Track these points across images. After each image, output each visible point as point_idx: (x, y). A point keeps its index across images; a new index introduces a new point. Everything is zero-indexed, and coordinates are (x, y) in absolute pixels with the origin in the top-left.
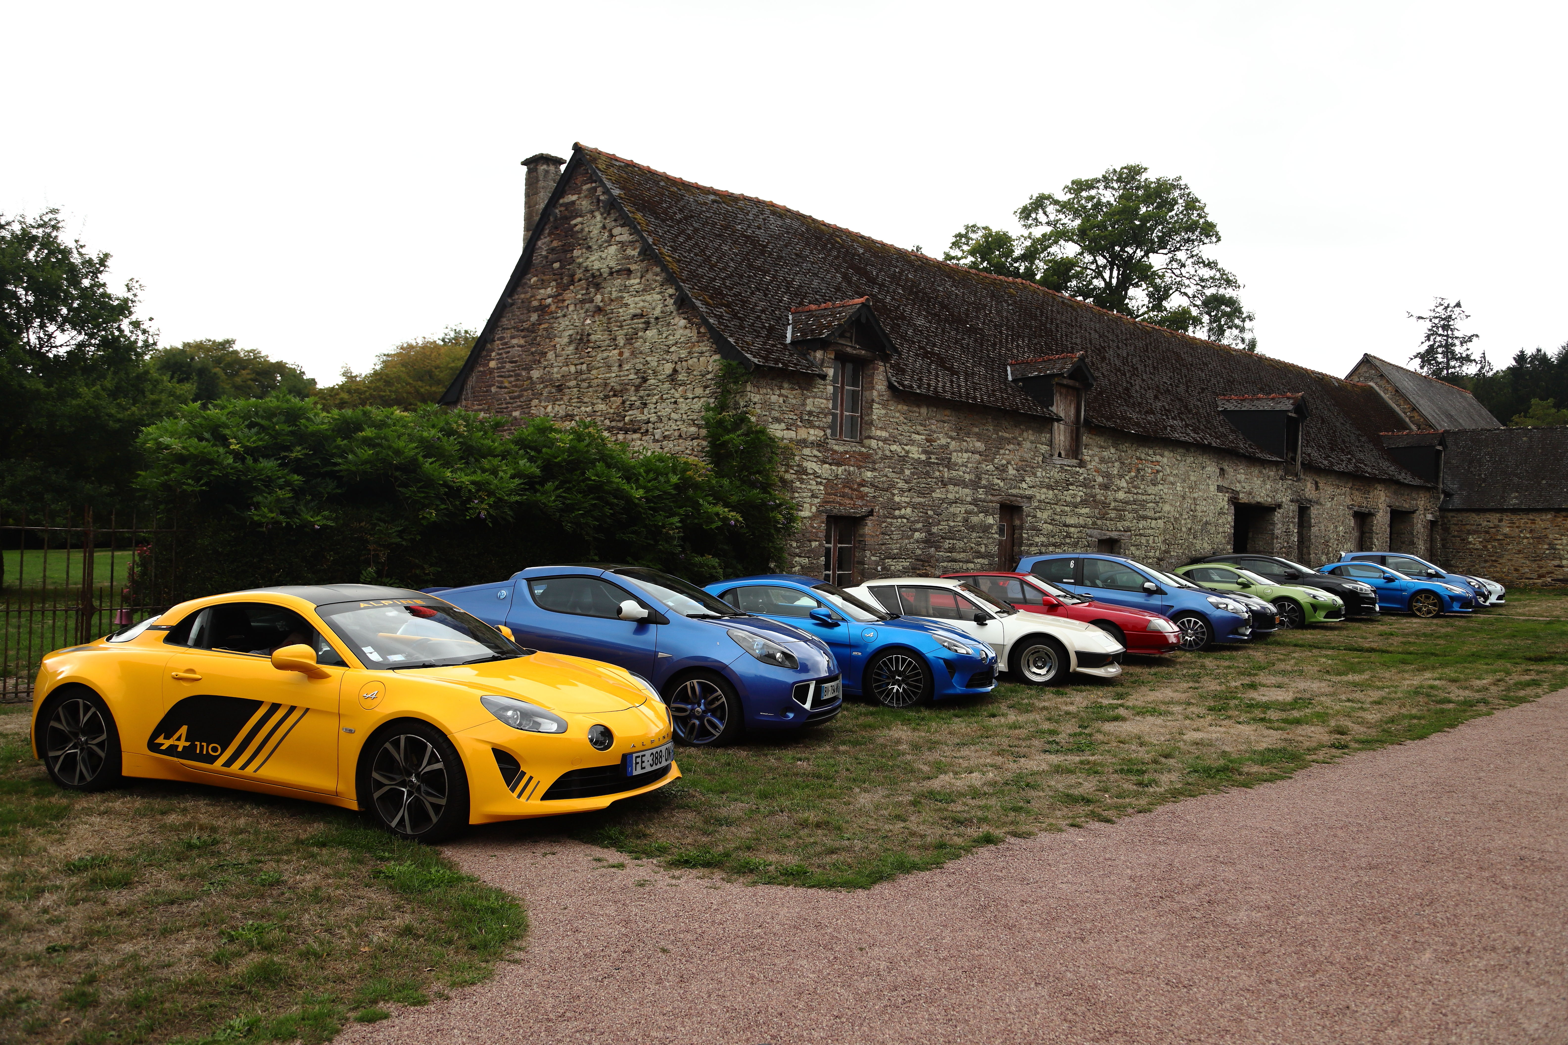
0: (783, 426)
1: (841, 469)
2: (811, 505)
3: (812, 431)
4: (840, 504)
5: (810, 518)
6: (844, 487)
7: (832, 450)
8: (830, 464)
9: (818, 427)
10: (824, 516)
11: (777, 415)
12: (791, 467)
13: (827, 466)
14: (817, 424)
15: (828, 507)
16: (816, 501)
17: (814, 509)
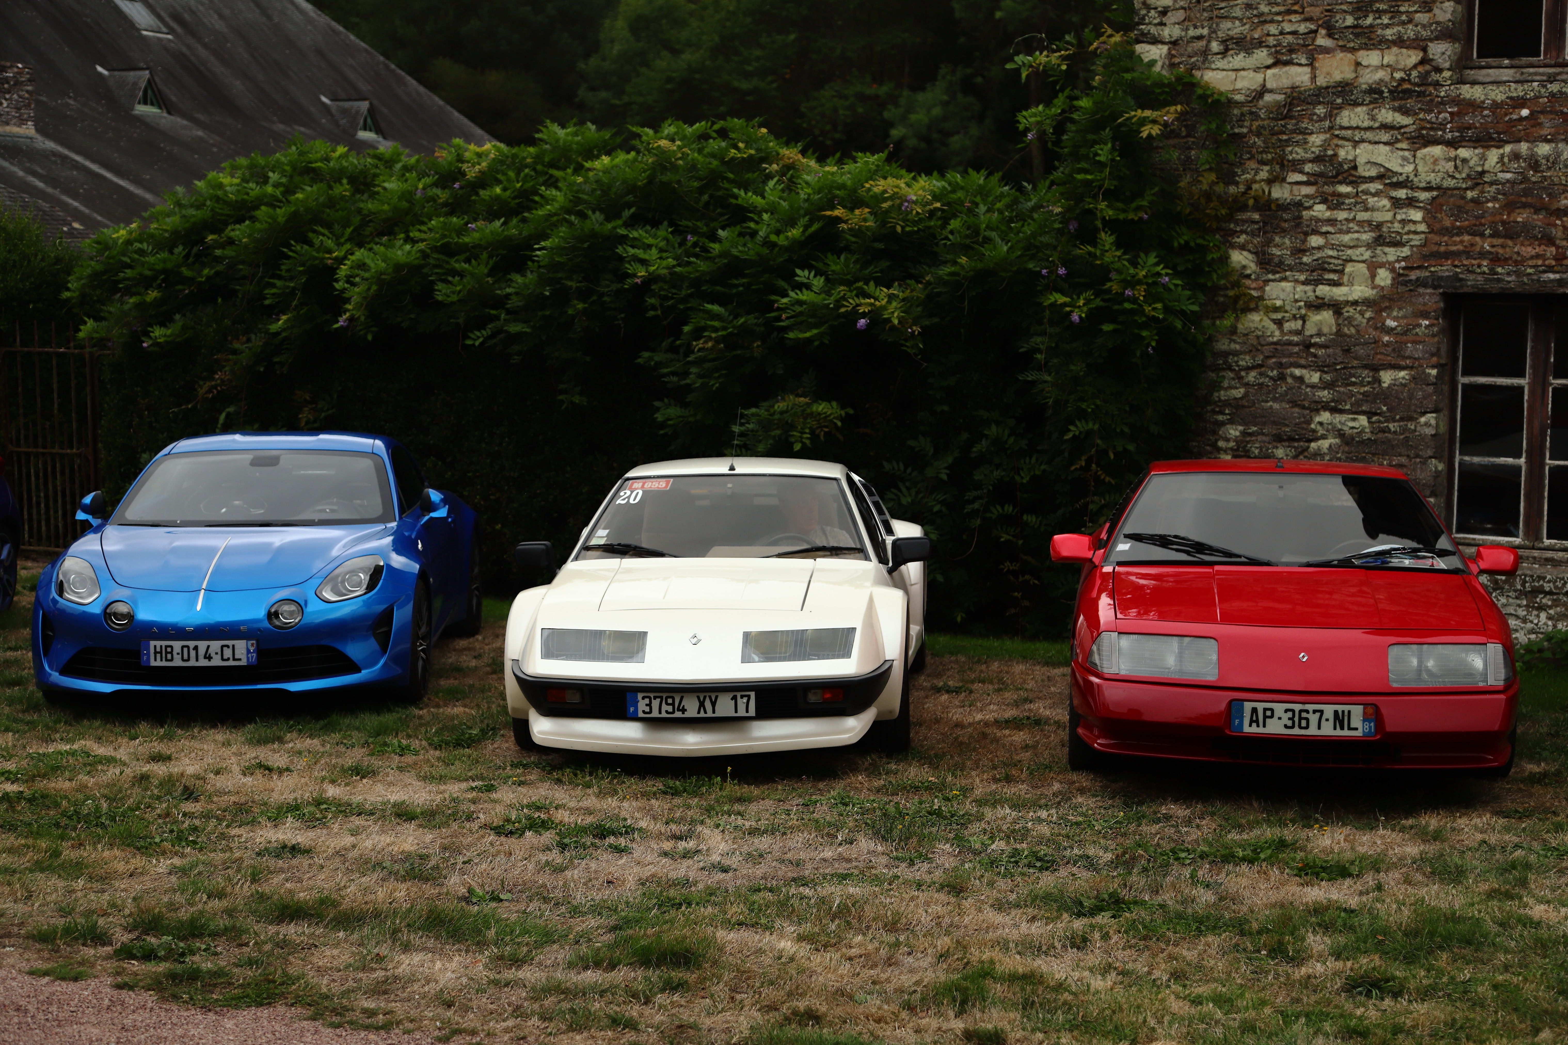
0: (1262, 56)
1: (1493, 156)
2: (1373, 267)
3: (1372, 58)
4: (1496, 260)
5: (1367, 302)
6: (1510, 206)
7: (1457, 101)
8: (1452, 144)
9: (1400, 42)
10: (1430, 298)
11: (1236, 29)
12: (1296, 166)
13: (1437, 150)
14: (1389, 33)
15: (1445, 269)
16: (1392, 254)
17: (1384, 277)
